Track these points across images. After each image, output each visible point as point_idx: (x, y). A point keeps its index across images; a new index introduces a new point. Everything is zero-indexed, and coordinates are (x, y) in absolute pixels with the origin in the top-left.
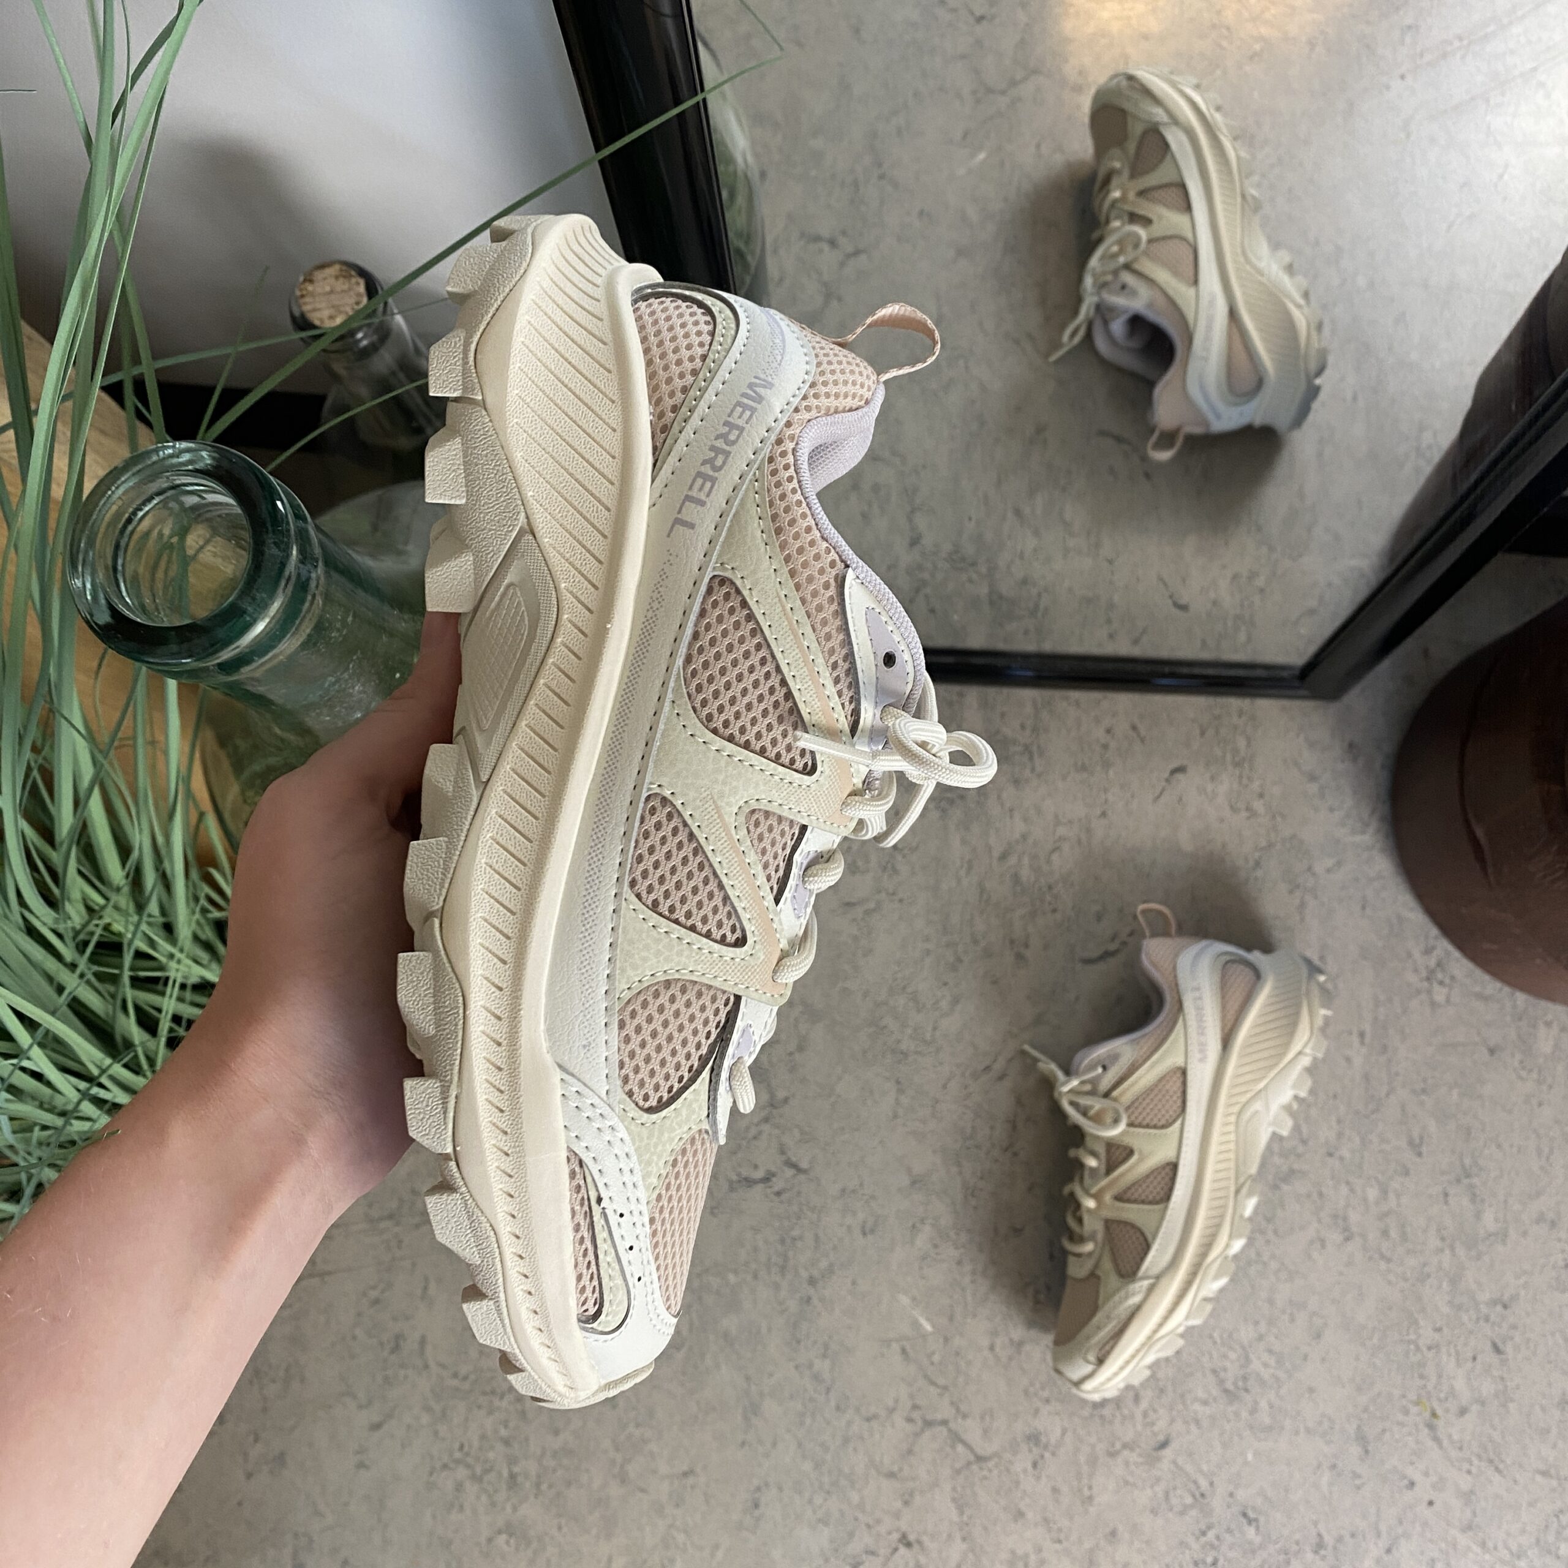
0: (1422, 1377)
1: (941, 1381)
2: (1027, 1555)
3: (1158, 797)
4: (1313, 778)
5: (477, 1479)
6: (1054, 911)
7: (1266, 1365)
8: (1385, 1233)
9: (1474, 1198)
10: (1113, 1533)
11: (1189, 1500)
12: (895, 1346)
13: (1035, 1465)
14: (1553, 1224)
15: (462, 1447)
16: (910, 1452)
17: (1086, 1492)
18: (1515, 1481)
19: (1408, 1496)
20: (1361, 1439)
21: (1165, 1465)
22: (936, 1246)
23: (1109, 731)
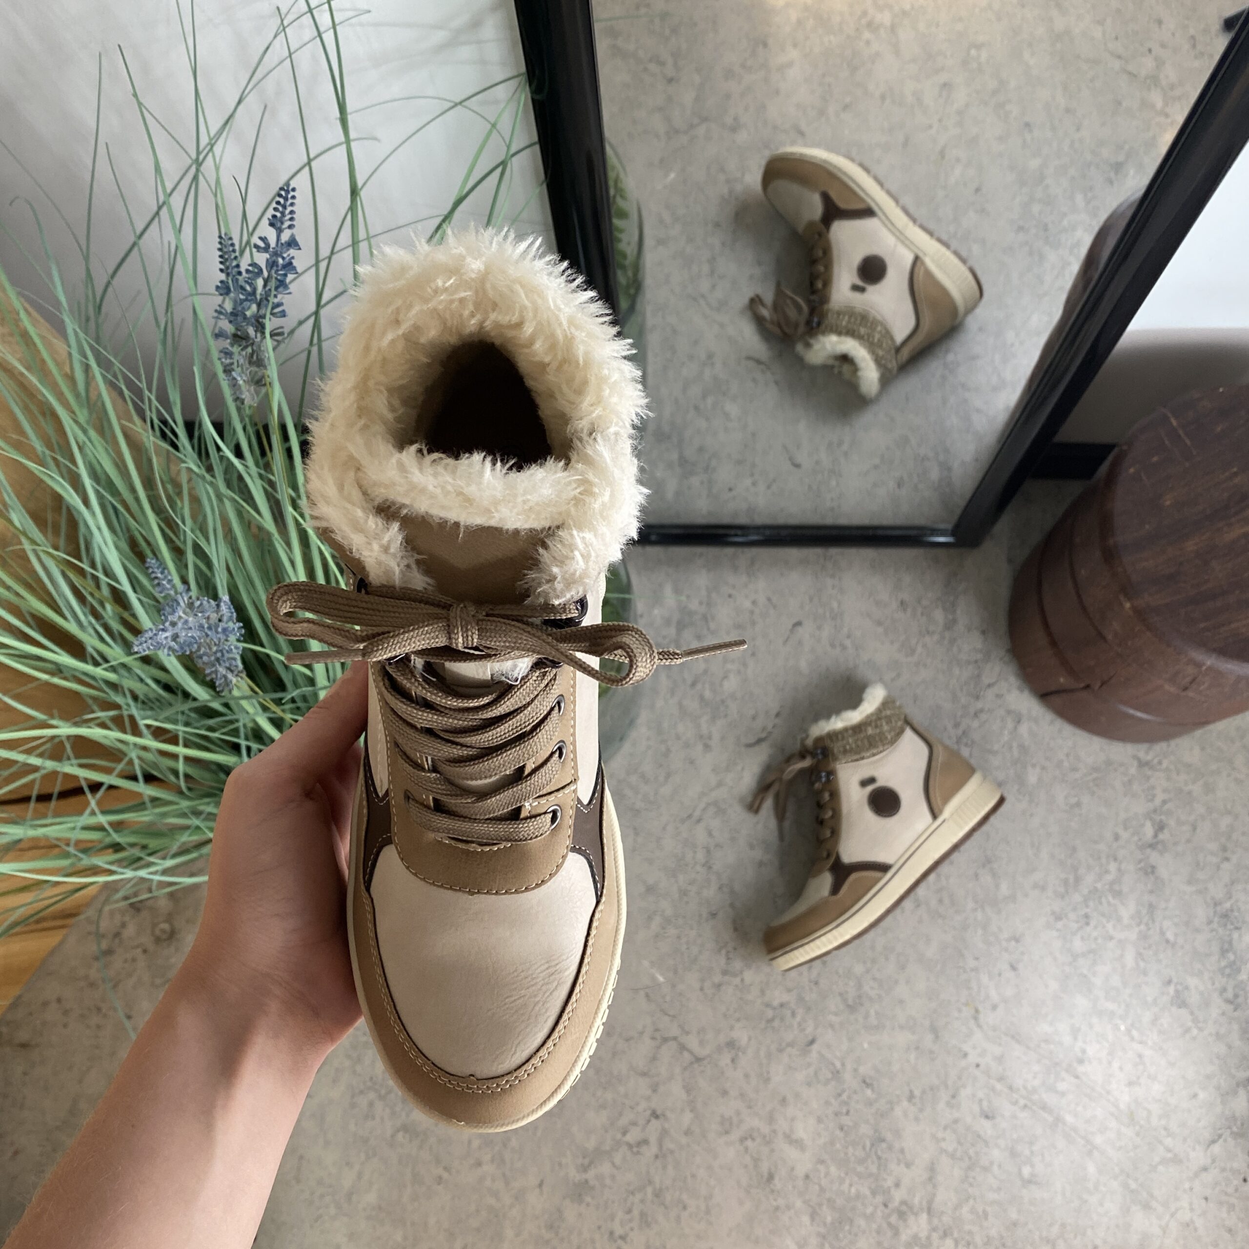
0: (969, 988)
1: (672, 1013)
2: (731, 1118)
3: (787, 640)
4: (879, 623)
5: (381, 1098)
6: (726, 716)
7: (872, 988)
8: (941, 901)
9: (994, 875)
10: (784, 1101)
11: (830, 1076)
12: (642, 993)
13: (733, 1060)
14: (1043, 889)
15: (371, 1079)
16: (654, 1059)
17: (765, 1074)
18: (1028, 1048)
19: (963, 1063)
20: (935, 1031)
21: (814, 1055)
22: (664, 928)
23: (754, 603)
